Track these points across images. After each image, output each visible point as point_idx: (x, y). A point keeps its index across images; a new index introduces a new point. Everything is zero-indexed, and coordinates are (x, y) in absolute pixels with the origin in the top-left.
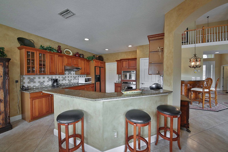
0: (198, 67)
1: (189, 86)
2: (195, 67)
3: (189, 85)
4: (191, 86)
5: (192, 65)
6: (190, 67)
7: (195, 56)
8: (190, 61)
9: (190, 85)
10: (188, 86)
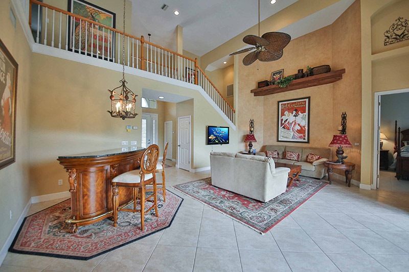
0: (131, 115)
1: (109, 171)
2: (124, 115)
3: (108, 167)
4: (113, 171)
5: (118, 111)
6: (111, 113)
7: (124, 85)
8: (111, 97)
9: (112, 166)
10: (107, 170)
